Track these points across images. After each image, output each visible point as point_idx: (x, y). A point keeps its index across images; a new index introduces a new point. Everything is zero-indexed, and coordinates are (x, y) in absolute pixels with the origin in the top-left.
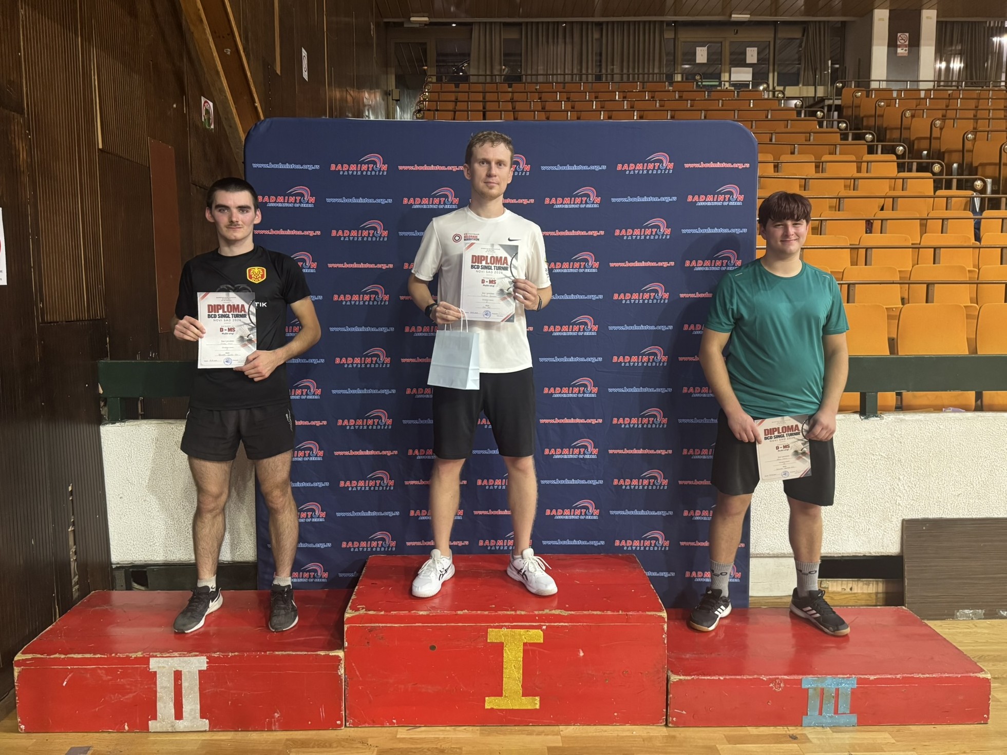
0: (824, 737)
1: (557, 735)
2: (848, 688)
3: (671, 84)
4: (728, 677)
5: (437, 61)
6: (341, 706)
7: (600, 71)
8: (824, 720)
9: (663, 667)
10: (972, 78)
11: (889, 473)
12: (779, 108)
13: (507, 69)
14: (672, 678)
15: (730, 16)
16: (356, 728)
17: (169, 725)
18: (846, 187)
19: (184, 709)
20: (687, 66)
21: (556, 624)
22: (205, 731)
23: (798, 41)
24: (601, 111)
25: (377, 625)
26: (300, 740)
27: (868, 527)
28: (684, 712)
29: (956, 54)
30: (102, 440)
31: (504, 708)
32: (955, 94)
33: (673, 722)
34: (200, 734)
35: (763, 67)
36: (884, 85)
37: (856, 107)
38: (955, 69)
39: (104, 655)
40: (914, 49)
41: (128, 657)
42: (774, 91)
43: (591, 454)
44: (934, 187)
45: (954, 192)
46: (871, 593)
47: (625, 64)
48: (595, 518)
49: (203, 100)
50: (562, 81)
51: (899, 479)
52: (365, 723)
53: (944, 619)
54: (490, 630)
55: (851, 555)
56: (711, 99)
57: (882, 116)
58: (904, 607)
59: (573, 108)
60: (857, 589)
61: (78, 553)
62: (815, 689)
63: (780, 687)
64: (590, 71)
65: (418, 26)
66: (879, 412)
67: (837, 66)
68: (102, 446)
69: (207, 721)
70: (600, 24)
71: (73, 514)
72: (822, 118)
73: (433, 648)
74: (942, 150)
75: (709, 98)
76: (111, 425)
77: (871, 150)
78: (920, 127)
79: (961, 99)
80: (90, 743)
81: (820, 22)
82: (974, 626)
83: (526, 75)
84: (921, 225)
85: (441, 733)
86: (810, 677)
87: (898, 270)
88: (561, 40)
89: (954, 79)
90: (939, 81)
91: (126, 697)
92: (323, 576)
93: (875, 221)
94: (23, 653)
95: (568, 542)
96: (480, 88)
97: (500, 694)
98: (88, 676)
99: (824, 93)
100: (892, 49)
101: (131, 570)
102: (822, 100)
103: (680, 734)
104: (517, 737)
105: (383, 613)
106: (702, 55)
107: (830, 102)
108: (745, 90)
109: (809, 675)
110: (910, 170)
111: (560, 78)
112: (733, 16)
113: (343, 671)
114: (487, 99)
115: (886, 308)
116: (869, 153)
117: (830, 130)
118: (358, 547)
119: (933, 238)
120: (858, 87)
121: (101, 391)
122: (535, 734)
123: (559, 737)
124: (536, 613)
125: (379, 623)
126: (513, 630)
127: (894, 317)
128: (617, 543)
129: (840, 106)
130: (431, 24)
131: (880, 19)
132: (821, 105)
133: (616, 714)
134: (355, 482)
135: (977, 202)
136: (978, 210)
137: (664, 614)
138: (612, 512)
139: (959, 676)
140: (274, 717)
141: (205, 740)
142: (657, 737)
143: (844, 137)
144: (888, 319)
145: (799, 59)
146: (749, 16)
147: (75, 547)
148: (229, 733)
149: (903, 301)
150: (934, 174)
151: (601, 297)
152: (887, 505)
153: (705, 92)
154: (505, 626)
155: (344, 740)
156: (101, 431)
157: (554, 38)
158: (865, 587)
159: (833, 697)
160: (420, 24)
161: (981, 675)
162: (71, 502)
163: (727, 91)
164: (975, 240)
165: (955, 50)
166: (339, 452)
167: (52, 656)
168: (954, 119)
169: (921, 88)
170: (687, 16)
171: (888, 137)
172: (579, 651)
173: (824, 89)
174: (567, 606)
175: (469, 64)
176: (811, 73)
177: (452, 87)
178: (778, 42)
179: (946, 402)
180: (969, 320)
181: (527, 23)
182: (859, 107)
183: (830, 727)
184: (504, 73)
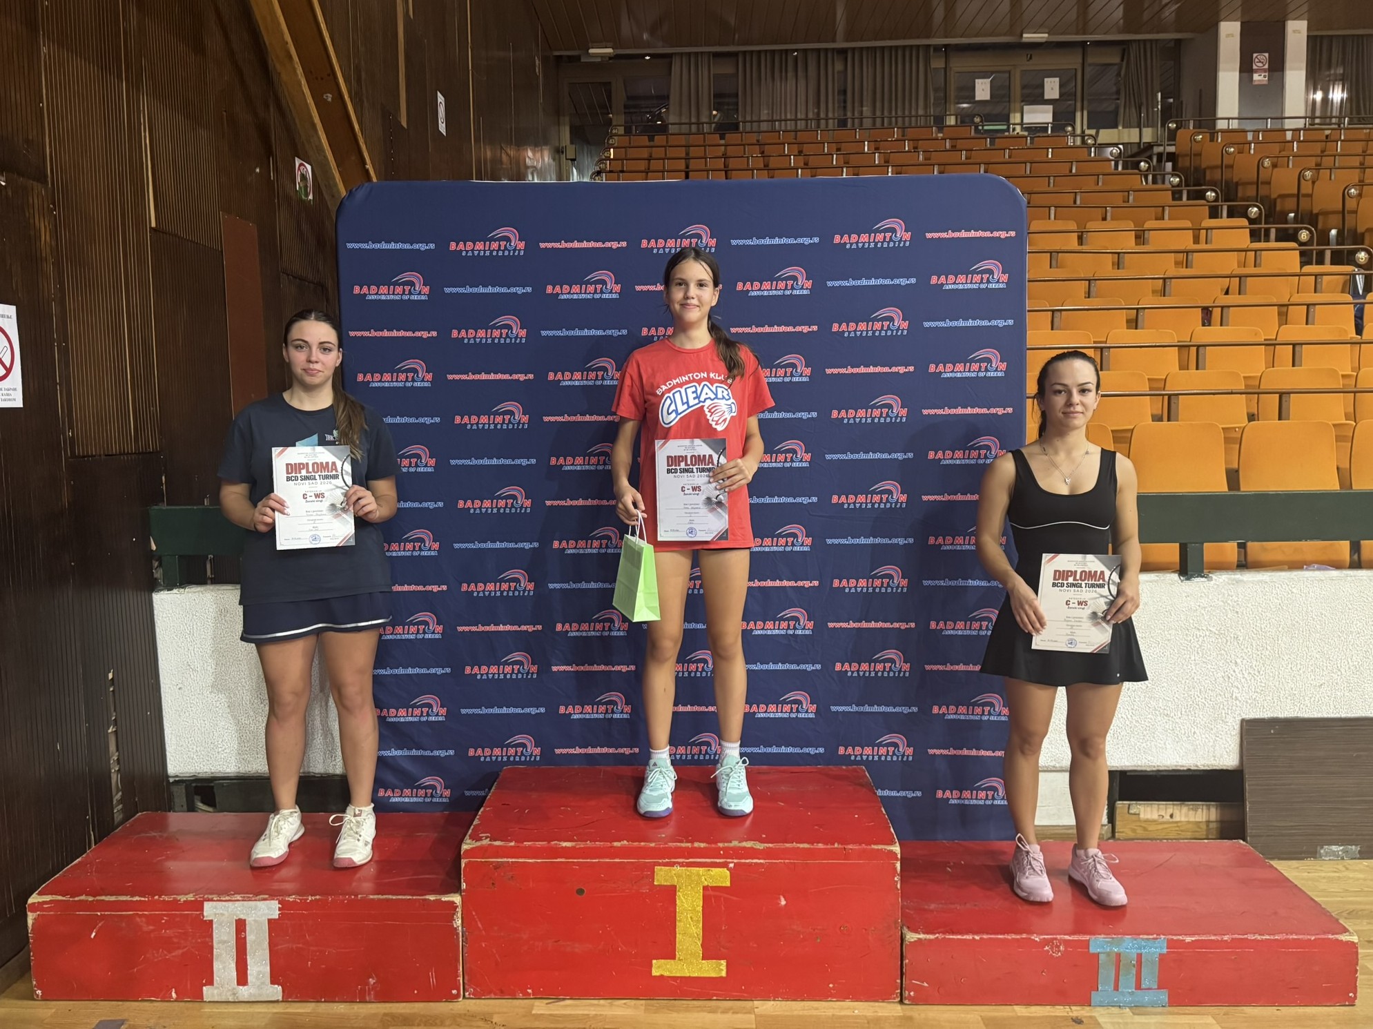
0: (1120, 1021)
1: (750, 1013)
2: (1155, 953)
3: (940, 129)
4: (985, 937)
5: (626, 107)
6: (457, 970)
7: (845, 115)
8: (1121, 998)
9: (896, 922)
10: (1358, 112)
11: (1221, 655)
12: (1089, 158)
13: (719, 115)
14: (908, 937)
15: (1021, 36)
16: (478, 1001)
17: (230, 993)
18: (1178, 264)
19: (249, 972)
20: (965, 105)
21: (747, 861)
22: (277, 1001)
23: (1116, 67)
24: (842, 168)
25: (505, 860)
26: (401, 1015)
27: (1193, 731)
28: (926, 984)
29: (1336, 80)
30: (156, 612)
31: (678, 975)
32: (1335, 136)
33: (910, 998)
34: (271, 1005)
35: (1070, 105)
36: (1235, 125)
37: (1195, 155)
38: (1335, 101)
39: (145, 897)
40: (1276, 74)
41: (176, 901)
42: (1083, 136)
43: (804, 629)
44: (1301, 262)
45: (1328, 267)
46: (1200, 822)
47: (878, 105)
48: (812, 716)
49: (298, 162)
50: (793, 128)
51: (1236, 663)
52: (490, 993)
53: (1302, 859)
54: (657, 868)
55: (1171, 769)
56: (995, 147)
57: (1232, 167)
58: (1241, 842)
59: (806, 164)
60: (1181, 816)
61: (121, 762)
62: (1108, 954)
63: (1059, 951)
64: (830, 115)
65: (599, 60)
66: (1205, 571)
67: (1171, 100)
68: (156, 620)
69: (280, 988)
70: (843, 52)
71: (115, 710)
72: (1147, 171)
73: (580, 892)
74: (1315, 211)
75: (993, 147)
76: (166, 592)
77: (1214, 214)
78: (1284, 181)
79: (1342, 141)
80: (125, 1016)
81: (1145, 41)
82: (1344, 869)
83: (744, 122)
84: (1280, 314)
85: (592, 1009)
86: (1101, 938)
87: (1242, 375)
88: (790, 74)
89: (1334, 114)
90: (1313, 118)
91: (173, 954)
92: (444, 794)
93: (1215, 309)
94: (39, 894)
95: (774, 750)
96: (682, 140)
97: (671, 955)
98: (124, 925)
99: (1153, 137)
100: (1246, 75)
101: (194, 785)
102: (1150, 146)
103: (919, 1015)
104: (696, 1015)
105: (512, 844)
106: (983, 90)
107: (1161, 149)
108: (1041, 135)
109: (1100, 934)
110: (1267, 240)
111: (791, 126)
112: (1025, 35)
113: (460, 921)
114: (691, 155)
115: (1223, 429)
116: (1211, 217)
117: (1155, 186)
118: (491, 756)
119: (1295, 331)
120: (1200, 128)
121: (154, 547)
122: (720, 1011)
123: (753, 1016)
124: (721, 845)
125: (507, 858)
126: (689, 869)
127: (1233, 439)
128: (841, 750)
129: (1173, 154)
130: (617, 57)
131: (1228, 36)
132: (1148, 154)
133: (831, 986)
134: (485, 667)
135: (1360, 281)
136: (1361, 292)
137: (896, 849)
138: (834, 709)
139: (1313, 938)
140: (368, 984)
141: (277, 1013)
142: (887, 1018)
143: (1176, 195)
144: (1225, 443)
145: (1118, 92)
146: (1046, 35)
147: (117, 754)
148: (309, 1004)
149: (1251, 417)
150: (1301, 244)
151: (814, 414)
152: (1220, 699)
153: (986, 138)
154: (678, 863)
155: (460, 1016)
156: (154, 600)
157: (781, 72)
158: (1191, 813)
159: (1134, 966)
160: (602, 57)
161: (1344, 938)
162: (111, 693)
163: (1018, 137)
164: (1357, 334)
165: (1335, 74)
166: (464, 628)
167: (76, 899)
168: (1331, 169)
169: (1286, 127)
170: (961, 37)
171: (1240, 195)
172: (779, 898)
173: (1153, 133)
174: (764, 836)
175: (667, 109)
176: (1134, 110)
177: (644, 140)
178: (1088, 69)
179: (1309, 557)
180: (1339, 443)
181: (745, 52)
182: (1200, 155)
183: (1130, 1008)
184: (716, 120)
